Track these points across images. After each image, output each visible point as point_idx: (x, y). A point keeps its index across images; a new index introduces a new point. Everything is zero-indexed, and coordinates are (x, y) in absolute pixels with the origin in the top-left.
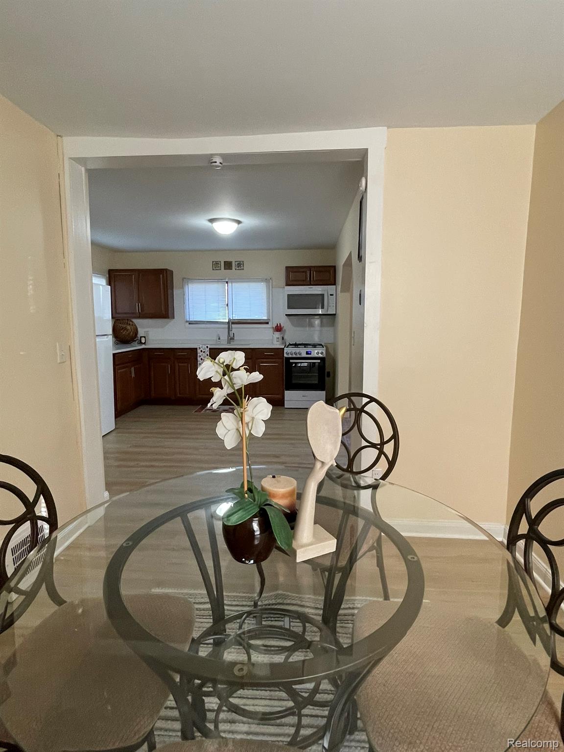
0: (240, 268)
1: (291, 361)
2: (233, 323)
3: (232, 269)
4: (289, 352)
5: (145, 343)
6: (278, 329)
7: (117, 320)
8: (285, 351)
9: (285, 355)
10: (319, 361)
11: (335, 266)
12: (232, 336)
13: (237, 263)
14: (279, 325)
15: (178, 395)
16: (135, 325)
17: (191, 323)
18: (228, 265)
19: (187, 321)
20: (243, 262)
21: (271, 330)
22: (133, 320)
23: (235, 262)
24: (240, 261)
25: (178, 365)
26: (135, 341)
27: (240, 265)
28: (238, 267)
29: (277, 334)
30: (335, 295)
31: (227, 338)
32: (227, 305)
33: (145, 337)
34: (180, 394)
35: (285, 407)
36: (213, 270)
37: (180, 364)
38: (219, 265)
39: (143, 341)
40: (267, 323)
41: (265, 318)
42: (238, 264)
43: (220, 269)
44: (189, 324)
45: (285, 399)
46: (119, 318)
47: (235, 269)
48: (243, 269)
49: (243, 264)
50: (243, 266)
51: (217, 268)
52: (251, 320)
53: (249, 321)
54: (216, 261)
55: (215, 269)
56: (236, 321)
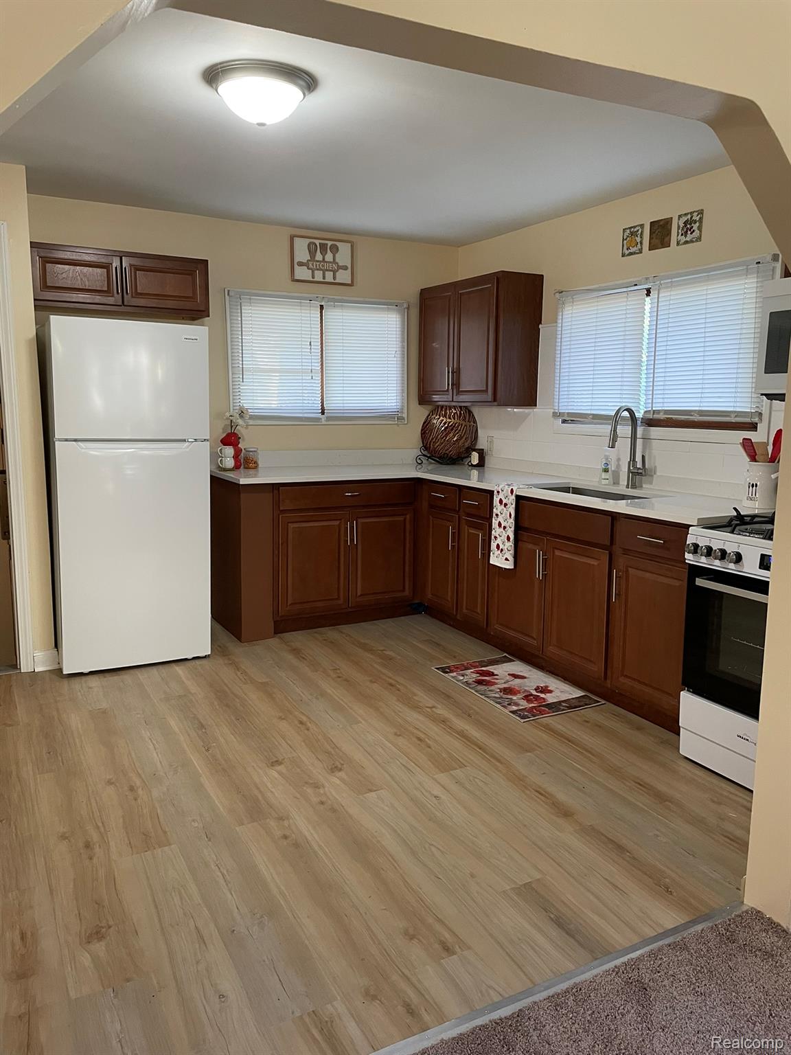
0: (689, 237)
3: (668, 245)
12: (639, 464)
13: (682, 222)
17: (570, 419)
18: (660, 234)
19: (560, 415)
20: (700, 212)
23: (680, 217)
24: (692, 213)
25: (468, 532)
28: (686, 234)
34: (468, 608)
36: (624, 255)
37: (469, 529)
38: (638, 239)
40: (753, 427)
42: (686, 222)
43: (641, 251)
44: (563, 421)
47: (678, 244)
48: (699, 239)
49: (701, 219)
50: (700, 228)
51: (632, 250)
52: (701, 413)
53: (697, 418)
54: (630, 228)
55: (627, 252)
56: (662, 416)
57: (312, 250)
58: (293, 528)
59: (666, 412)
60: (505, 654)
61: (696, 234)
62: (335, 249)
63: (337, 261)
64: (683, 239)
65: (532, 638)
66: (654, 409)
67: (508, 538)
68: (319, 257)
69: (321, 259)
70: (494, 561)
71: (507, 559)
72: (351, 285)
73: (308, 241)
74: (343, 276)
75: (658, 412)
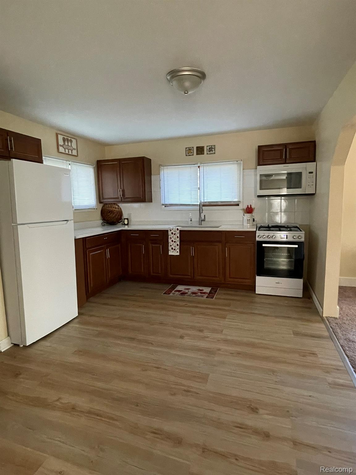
0: (211, 152)
1: (264, 245)
2: (204, 206)
3: (204, 154)
4: (261, 236)
5: (128, 224)
6: (249, 210)
7: (105, 204)
8: (257, 235)
9: (257, 239)
10: (297, 246)
11: (315, 142)
12: (203, 218)
13: (208, 148)
14: (249, 207)
15: (152, 274)
16: (120, 209)
17: (166, 206)
18: (200, 150)
19: (163, 205)
20: (214, 146)
21: (242, 212)
22: (118, 204)
23: (207, 146)
24: (211, 146)
25: (152, 246)
26: (120, 222)
27: (211, 149)
28: (210, 151)
29: (248, 216)
30: (314, 173)
31: (198, 220)
32: (199, 189)
33: (127, 219)
34: (153, 273)
35: (256, 293)
36: (186, 155)
37: (153, 245)
38: (192, 151)
39: (126, 222)
40: (238, 205)
41: (236, 200)
42: (210, 148)
43: (193, 155)
44: (165, 206)
45: (256, 285)
46: (107, 203)
47: (207, 154)
48: (214, 153)
49: (215, 148)
50: (215, 150)
51: (190, 154)
52: (222, 202)
53: (220, 204)
54: (189, 148)
55: (188, 155)
56: (207, 203)
57: (64, 140)
58: (92, 255)
59: (209, 202)
60: (172, 284)
61: (213, 152)
62: (71, 141)
63: (72, 146)
64: (209, 153)
65: (189, 276)
66: (205, 201)
67: (178, 245)
68: (66, 144)
69: (67, 145)
70: (171, 253)
71: (177, 252)
72: (77, 156)
73: (63, 136)
74: (75, 153)
75: (206, 202)
